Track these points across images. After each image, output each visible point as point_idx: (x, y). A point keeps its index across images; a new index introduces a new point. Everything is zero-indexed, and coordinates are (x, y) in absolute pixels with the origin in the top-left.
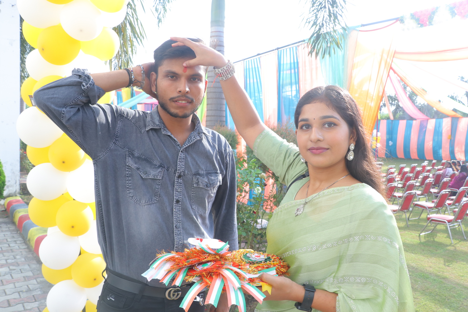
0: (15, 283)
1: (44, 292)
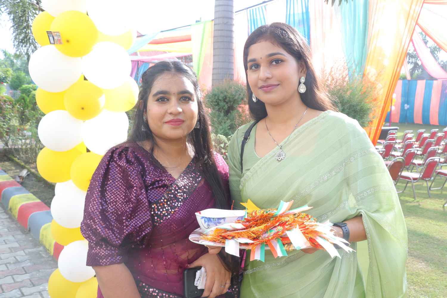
1: (35, 264)
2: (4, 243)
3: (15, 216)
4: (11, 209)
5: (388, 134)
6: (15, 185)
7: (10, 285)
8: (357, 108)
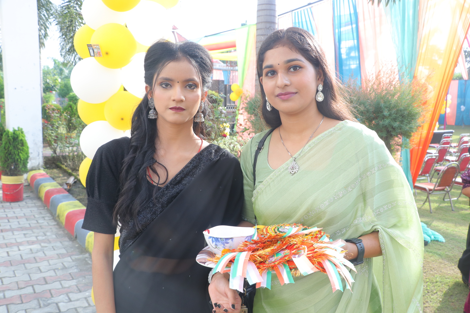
0: (49, 260)
1: (81, 270)
2: (53, 249)
3: (62, 223)
4: (58, 216)
5: (443, 138)
6: (63, 192)
7: (58, 290)
8: (404, 113)
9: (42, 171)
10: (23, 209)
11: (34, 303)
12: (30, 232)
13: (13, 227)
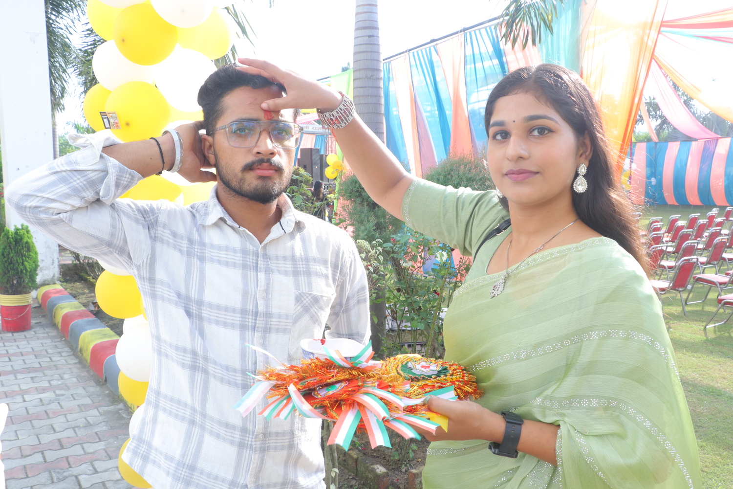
0: (66, 414)
1: (112, 428)
2: (72, 399)
3: (86, 361)
4: (81, 351)
6: (87, 316)
7: (78, 458)
9: (58, 286)
10: (30, 342)
11: (44, 477)
12: (40, 374)
13: (16, 368)
